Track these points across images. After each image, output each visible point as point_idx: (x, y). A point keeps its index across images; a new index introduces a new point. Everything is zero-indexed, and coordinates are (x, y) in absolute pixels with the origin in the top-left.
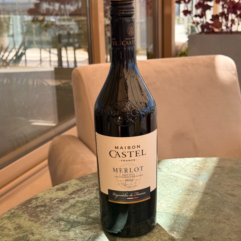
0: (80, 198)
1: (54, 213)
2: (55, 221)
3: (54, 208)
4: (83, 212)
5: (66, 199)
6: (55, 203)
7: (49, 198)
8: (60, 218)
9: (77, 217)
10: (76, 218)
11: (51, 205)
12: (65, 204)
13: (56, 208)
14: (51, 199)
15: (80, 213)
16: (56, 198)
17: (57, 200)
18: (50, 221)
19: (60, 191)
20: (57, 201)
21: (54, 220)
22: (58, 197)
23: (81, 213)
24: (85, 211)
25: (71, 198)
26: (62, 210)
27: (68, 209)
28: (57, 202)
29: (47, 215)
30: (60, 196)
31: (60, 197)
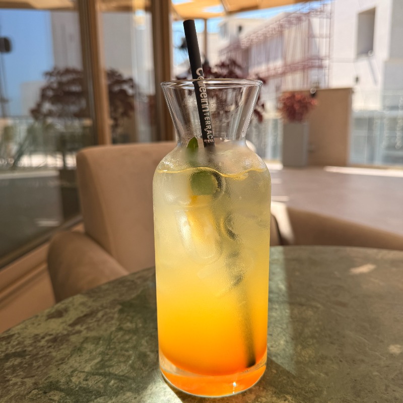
0: (91, 331)
1: (39, 369)
2: (40, 392)
3: (41, 357)
4: (97, 363)
5: (64, 335)
6: (42, 347)
7: (33, 335)
8: (51, 382)
9: (87, 376)
10: (84, 380)
11: (35, 352)
12: (61, 347)
13: (44, 358)
14: (36, 338)
15: (91, 367)
16: (47, 334)
17: (47, 338)
18: (31, 392)
19: (53, 320)
20: (48, 341)
21: (38, 389)
22: (50, 333)
23: (93, 367)
24: (102, 360)
25: (74, 331)
26: (57, 361)
27: (68, 359)
28: (48, 343)
29: (26, 377)
30: (53, 330)
31: (54, 332)
